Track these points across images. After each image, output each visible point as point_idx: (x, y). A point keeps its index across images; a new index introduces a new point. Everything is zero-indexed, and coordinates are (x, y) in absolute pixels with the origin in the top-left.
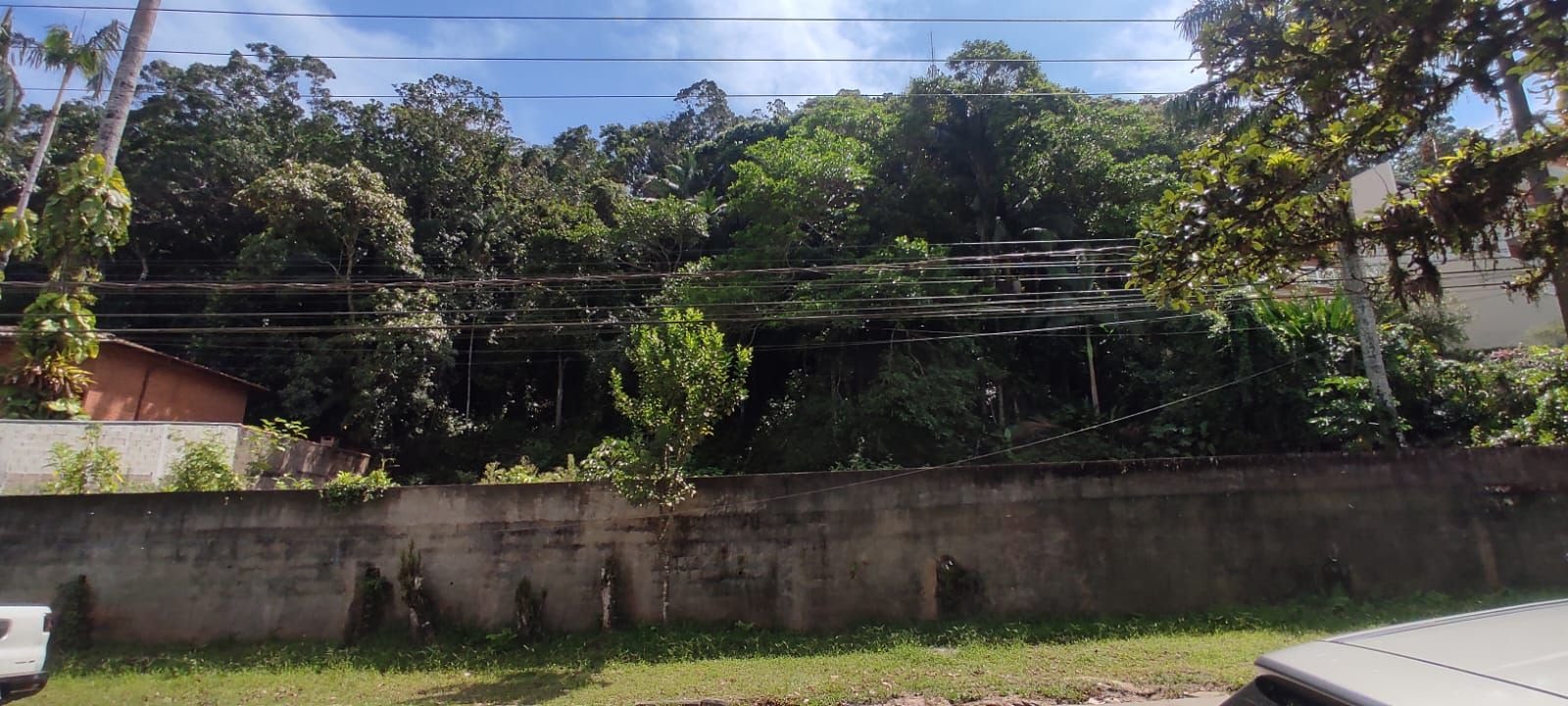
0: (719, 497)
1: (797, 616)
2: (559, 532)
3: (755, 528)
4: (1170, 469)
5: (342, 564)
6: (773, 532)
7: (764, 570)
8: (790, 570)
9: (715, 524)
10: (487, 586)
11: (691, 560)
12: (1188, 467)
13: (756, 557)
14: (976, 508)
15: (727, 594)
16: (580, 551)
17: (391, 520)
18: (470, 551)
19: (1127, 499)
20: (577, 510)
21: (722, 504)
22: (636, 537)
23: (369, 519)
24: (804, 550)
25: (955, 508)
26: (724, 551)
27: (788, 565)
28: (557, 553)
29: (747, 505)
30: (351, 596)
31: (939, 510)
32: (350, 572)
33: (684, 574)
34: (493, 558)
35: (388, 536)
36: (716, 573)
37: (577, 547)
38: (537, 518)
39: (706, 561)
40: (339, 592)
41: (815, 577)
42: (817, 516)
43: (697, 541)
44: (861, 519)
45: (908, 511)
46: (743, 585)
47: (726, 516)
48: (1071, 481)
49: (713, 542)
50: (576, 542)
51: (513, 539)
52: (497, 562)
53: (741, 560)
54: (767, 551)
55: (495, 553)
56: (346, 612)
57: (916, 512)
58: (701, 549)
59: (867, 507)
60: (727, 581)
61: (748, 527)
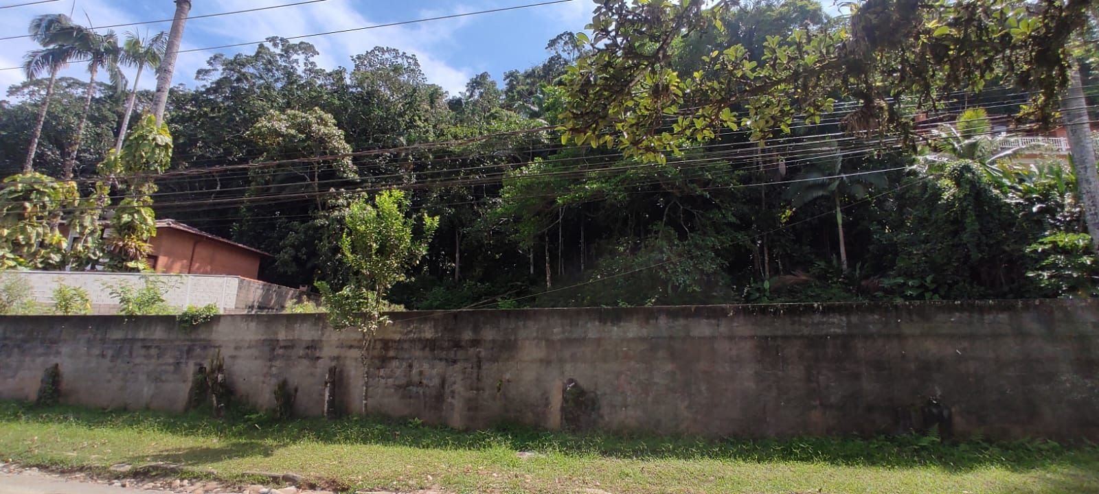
0: (409, 326)
1: (457, 420)
2: (308, 348)
3: (432, 350)
4: (775, 313)
5: (187, 363)
6: (444, 354)
7: (436, 381)
8: (455, 383)
9: (406, 346)
10: (264, 382)
11: (388, 371)
12: (791, 311)
13: (430, 371)
14: (598, 341)
15: (410, 397)
16: (320, 361)
17: (214, 336)
18: (256, 358)
19: (731, 338)
20: (320, 332)
21: (411, 331)
22: (355, 353)
23: (203, 335)
24: (465, 368)
25: (582, 341)
26: (410, 366)
27: (453, 379)
28: (306, 362)
29: (429, 333)
30: (190, 384)
31: (569, 342)
32: (190, 369)
33: (383, 381)
34: (269, 364)
35: (211, 347)
36: (403, 381)
37: (318, 358)
38: (296, 337)
39: (398, 372)
40: (184, 381)
41: (472, 390)
42: (475, 343)
43: (393, 358)
44: (508, 347)
45: (544, 342)
46: (421, 392)
47: (412, 341)
48: (682, 321)
49: (403, 359)
50: (317, 355)
51: (281, 351)
52: (271, 367)
53: (421, 373)
54: (440, 367)
55: (270, 360)
56: (187, 395)
57: (550, 343)
58: (395, 363)
59: (513, 338)
60: (411, 387)
61: (428, 349)
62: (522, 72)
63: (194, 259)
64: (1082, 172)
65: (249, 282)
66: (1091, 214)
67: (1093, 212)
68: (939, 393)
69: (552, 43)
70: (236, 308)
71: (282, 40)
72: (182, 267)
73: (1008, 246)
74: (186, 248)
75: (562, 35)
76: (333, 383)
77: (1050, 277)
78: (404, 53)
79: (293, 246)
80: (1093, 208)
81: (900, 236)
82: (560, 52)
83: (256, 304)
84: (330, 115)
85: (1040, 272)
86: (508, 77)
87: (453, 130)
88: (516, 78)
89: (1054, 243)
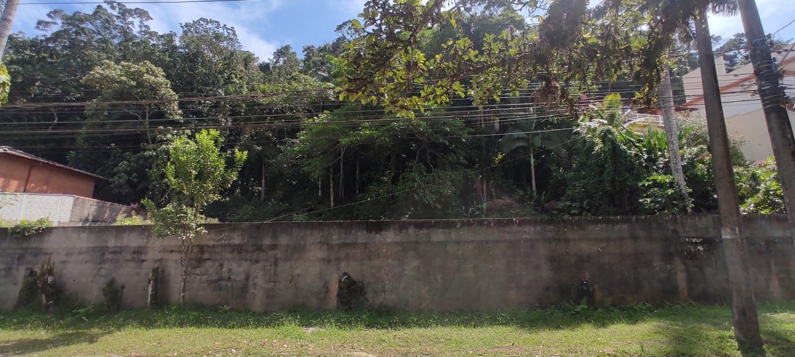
0: (221, 235)
1: (257, 305)
2: (134, 253)
3: (239, 253)
4: (488, 225)
5: (17, 269)
6: (248, 256)
7: (242, 277)
8: (256, 277)
9: (218, 250)
10: (93, 282)
11: (203, 269)
12: (499, 224)
13: (237, 269)
14: (365, 245)
15: (221, 289)
16: (145, 263)
17: (45, 245)
18: (86, 262)
19: (458, 243)
20: (146, 240)
21: (222, 239)
22: (176, 256)
23: (34, 244)
24: (265, 266)
25: (354, 245)
26: (221, 265)
27: (255, 275)
28: (132, 264)
29: (237, 240)
30: (20, 286)
31: (344, 245)
32: (21, 273)
33: (198, 277)
34: (98, 266)
35: (42, 254)
36: (215, 277)
37: (144, 261)
38: (124, 244)
39: (211, 271)
40: (15, 284)
41: (270, 282)
42: (274, 247)
43: (208, 259)
44: (299, 249)
45: (325, 246)
46: (230, 284)
47: (224, 246)
48: (425, 231)
49: (215, 260)
50: (143, 258)
51: (110, 256)
52: (100, 269)
53: (230, 271)
54: (245, 265)
55: (100, 264)
56: (17, 295)
57: (330, 246)
58: (209, 264)
59: (302, 243)
60: (221, 282)
61: (236, 252)
62: (317, 47)
63: (30, 180)
64: (670, 137)
65: (85, 200)
66: (674, 164)
67: (675, 162)
68: (588, 277)
69: (340, 28)
70: (70, 221)
71: (119, 4)
72: (19, 186)
73: (630, 182)
74: (23, 171)
75: (347, 22)
76: (156, 281)
77: (651, 202)
78: (225, 25)
79: (125, 172)
80: (675, 159)
81: (569, 174)
82: (346, 35)
83: (91, 218)
84: (160, 69)
85: (646, 199)
86: (306, 50)
87: (262, 86)
88: (312, 51)
89: (655, 180)
